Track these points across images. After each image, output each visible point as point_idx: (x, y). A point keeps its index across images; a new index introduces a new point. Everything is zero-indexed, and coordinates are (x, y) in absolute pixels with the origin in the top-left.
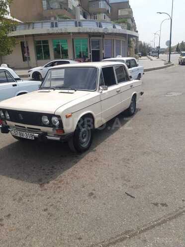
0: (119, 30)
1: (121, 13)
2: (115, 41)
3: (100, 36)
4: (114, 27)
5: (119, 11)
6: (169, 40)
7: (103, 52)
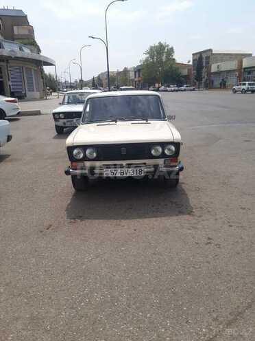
0: (28, 54)
1: (17, 30)
2: (24, 69)
3: (3, 61)
4: (21, 49)
5: (15, 28)
6: (106, 70)
7: (10, 83)
